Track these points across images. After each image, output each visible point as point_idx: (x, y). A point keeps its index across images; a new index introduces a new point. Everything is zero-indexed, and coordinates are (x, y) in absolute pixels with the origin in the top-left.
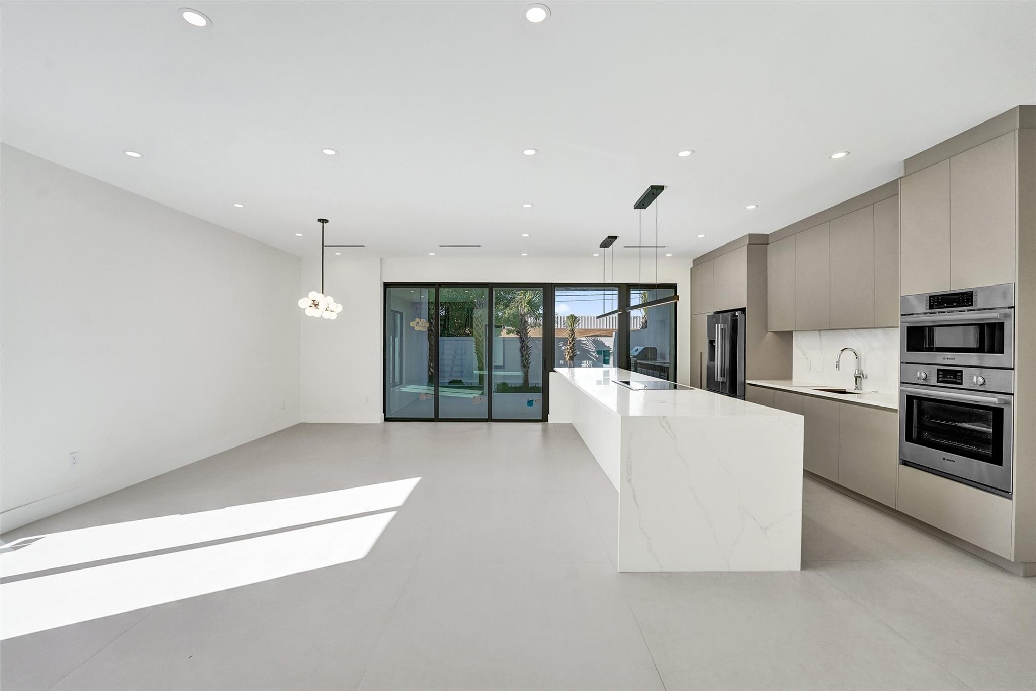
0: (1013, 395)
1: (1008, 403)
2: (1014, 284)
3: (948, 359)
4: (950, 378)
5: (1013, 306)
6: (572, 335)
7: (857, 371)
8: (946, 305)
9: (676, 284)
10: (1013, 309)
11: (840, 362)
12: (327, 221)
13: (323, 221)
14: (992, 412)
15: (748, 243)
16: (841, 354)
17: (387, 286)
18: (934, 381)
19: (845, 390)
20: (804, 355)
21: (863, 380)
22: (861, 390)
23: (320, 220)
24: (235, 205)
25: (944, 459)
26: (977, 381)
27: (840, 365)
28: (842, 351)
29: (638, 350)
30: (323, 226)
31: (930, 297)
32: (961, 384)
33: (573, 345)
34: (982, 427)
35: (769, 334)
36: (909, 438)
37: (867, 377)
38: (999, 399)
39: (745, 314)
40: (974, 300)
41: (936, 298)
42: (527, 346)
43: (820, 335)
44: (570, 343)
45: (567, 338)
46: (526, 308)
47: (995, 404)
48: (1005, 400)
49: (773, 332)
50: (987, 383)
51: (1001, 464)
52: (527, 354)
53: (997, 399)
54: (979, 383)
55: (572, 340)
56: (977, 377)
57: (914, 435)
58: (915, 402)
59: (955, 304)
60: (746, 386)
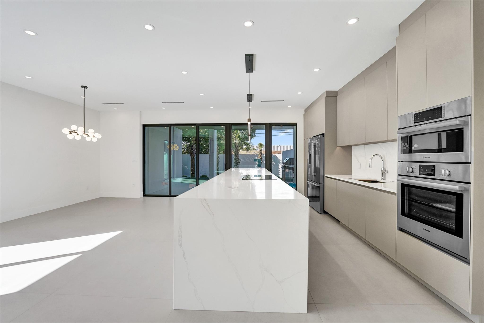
0: (470, 183)
1: (467, 190)
2: (470, 97)
3: (426, 157)
4: (428, 171)
5: (470, 114)
6: (261, 153)
7: (382, 168)
8: (424, 119)
9: (296, 123)
10: (470, 117)
11: (372, 163)
12: (87, 87)
13: (84, 87)
14: (455, 196)
15: (325, 96)
16: (372, 158)
17: (144, 126)
18: (417, 173)
19: (376, 180)
20: (357, 160)
21: (386, 174)
22: (385, 180)
23: (82, 86)
24: (26, 77)
25: (424, 229)
26: (445, 173)
27: (372, 165)
28: (373, 156)
29: (287, 159)
30: (84, 90)
31: (415, 114)
32: (434, 175)
33: (261, 158)
34: (449, 207)
35: (338, 148)
36: (403, 213)
37: (388, 172)
38: (460, 187)
39: (324, 136)
40: (442, 113)
41: (418, 115)
42: (238, 159)
43: (365, 148)
44: (260, 157)
45: (258, 155)
46: (237, 140)
47: (457, 191)
48: (464, 187)
49: (340, 146)
50: (452, 174)
51: (461, 237)
52: (238, 162)
53: (458, 187)
54: (446, 175)
55: (261, 156)
56: (445, 170)
57: (406, 211)
58: (407, 189)
59: (430, 118)
60: (325, 178)
